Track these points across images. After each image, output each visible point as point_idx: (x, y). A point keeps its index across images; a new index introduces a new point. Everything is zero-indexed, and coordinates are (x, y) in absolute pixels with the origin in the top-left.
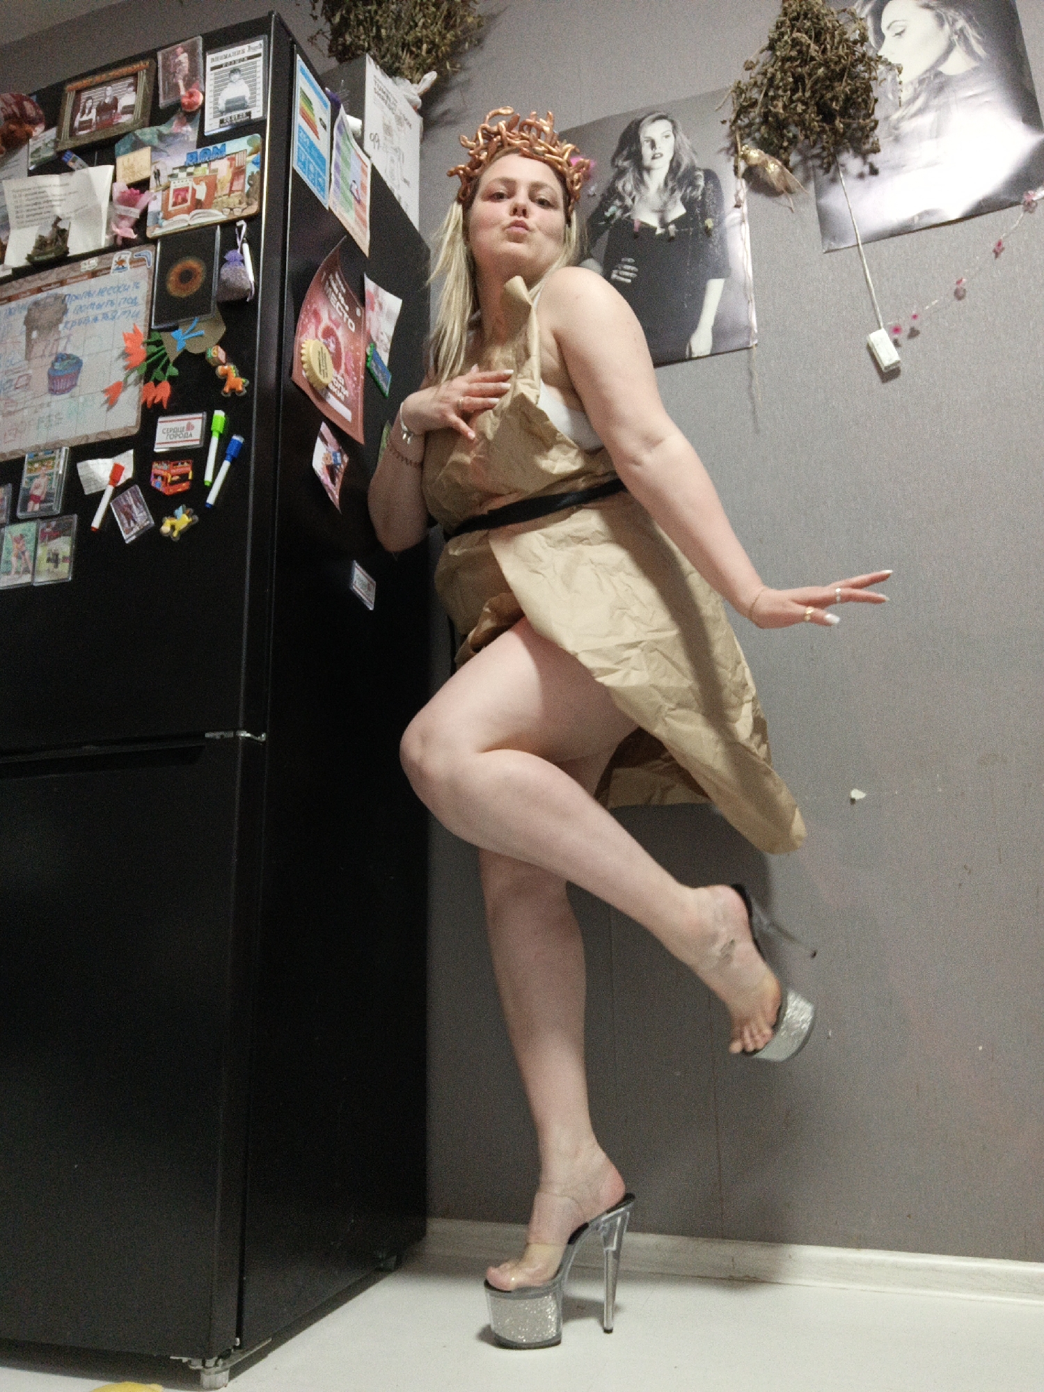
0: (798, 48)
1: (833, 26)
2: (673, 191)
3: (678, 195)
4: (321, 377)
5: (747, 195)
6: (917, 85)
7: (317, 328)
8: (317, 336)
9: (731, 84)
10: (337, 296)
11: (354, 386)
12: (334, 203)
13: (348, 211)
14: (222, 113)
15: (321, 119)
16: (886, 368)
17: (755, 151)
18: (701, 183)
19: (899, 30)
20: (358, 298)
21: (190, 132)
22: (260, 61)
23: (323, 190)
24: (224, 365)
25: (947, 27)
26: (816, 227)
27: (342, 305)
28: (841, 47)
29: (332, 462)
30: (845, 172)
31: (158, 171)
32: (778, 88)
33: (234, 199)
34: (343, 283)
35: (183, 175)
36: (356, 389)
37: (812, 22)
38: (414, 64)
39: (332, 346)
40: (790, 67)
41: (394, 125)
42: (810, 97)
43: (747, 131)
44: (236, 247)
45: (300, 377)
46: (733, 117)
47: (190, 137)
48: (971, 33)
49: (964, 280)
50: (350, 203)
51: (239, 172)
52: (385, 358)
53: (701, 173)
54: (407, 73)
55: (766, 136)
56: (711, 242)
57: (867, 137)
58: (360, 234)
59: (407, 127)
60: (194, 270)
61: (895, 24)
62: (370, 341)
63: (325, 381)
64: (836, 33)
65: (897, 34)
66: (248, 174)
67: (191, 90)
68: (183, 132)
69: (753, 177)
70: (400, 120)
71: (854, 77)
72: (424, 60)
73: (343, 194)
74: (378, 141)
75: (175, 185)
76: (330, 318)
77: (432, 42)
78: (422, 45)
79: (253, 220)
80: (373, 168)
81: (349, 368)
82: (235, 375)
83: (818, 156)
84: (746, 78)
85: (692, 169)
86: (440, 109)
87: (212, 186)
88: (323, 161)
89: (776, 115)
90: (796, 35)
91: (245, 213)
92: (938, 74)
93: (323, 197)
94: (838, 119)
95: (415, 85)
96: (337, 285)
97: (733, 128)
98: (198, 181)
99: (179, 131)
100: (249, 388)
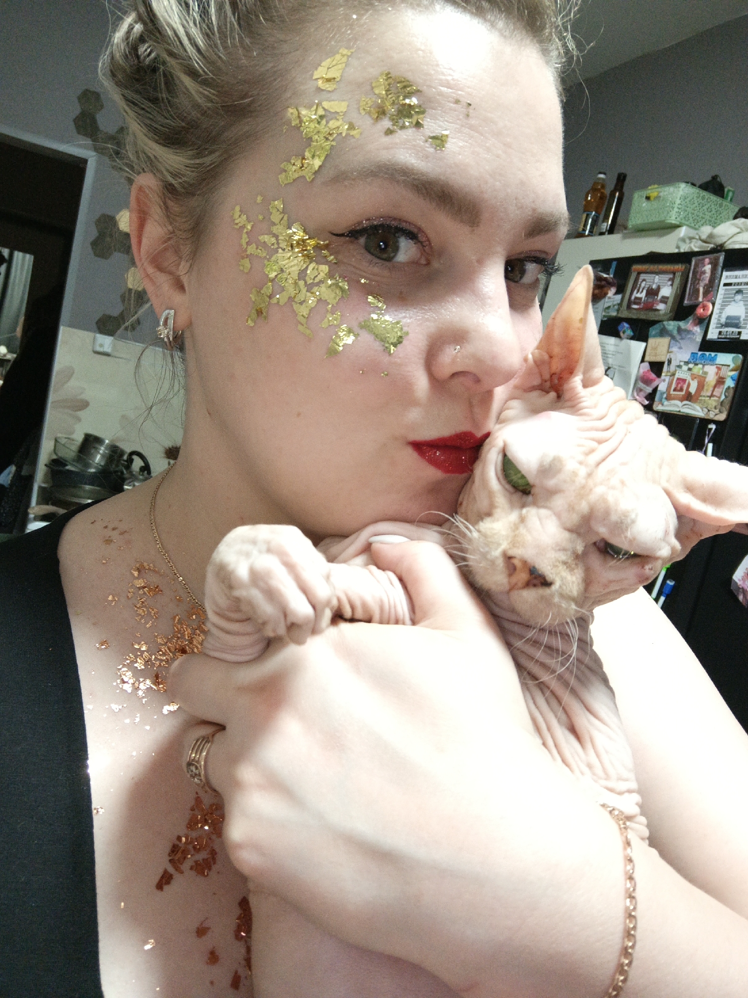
14: (722, 326)
21: (698, 330)
31: (671, 359)
33: (713, 402)
35: (685, 368)
47: (697, 337)
51: (720, 381)
66: (726, 386)
68: (693, 331)
75: (680, 374)
79: (720, 426)
87: (701, 386)
91: (716, 418)
98: (694, 377)
99: (691, 329)
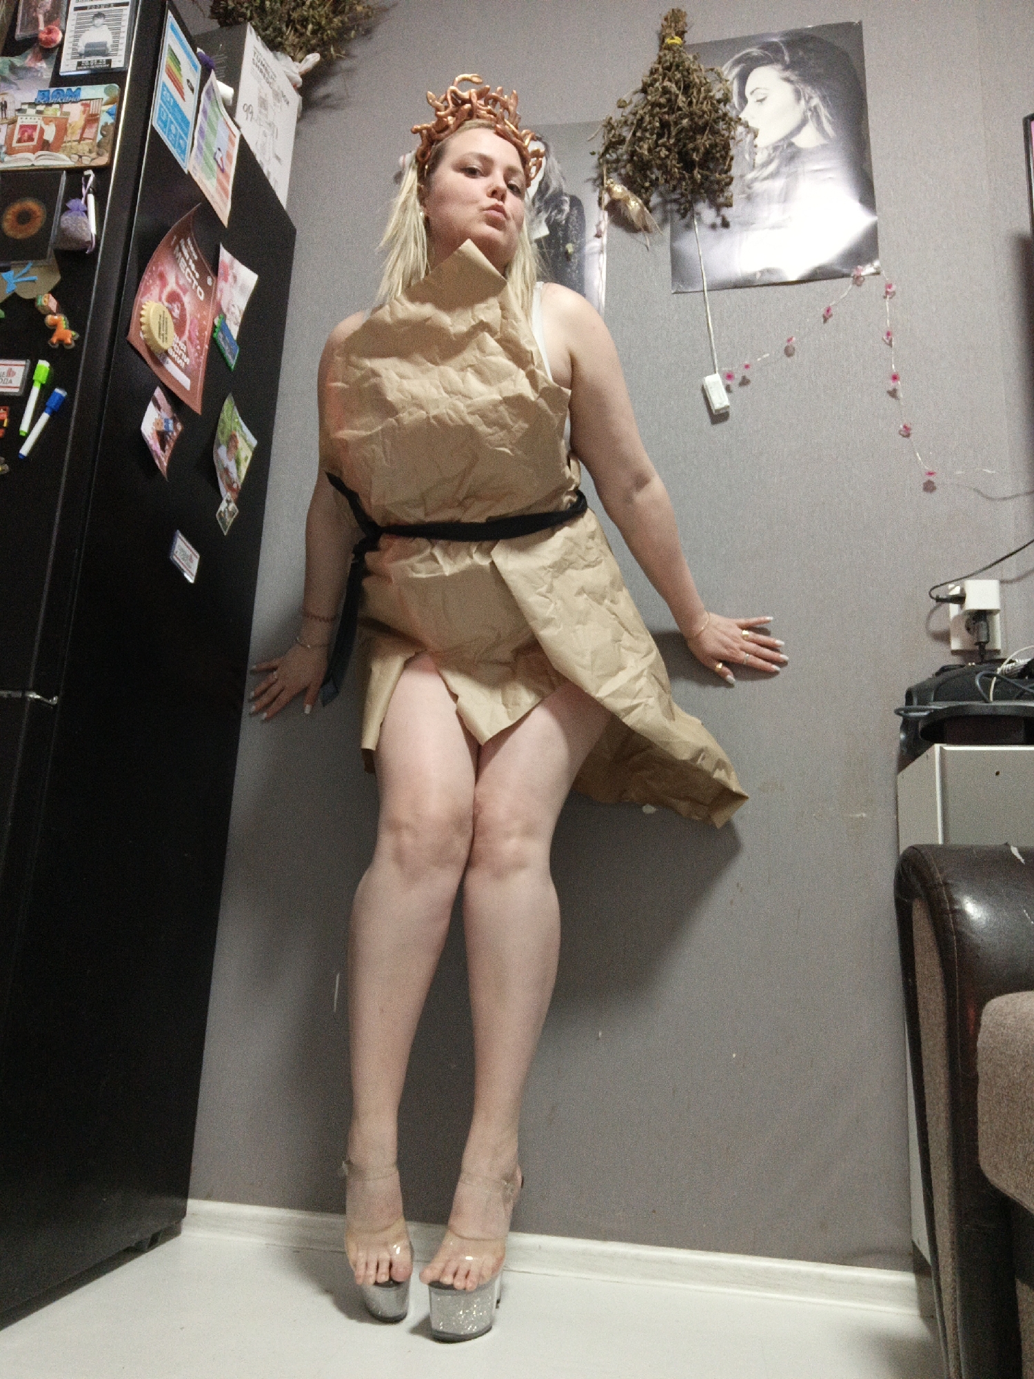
0: (667, 96)
1: (701, 82)
2: (539, 211)
3: (544, 216)
4: (160, 342)
5: (608, 228)
6: (771, 152)
7: (161, 292)
8: (160, 299)
9: (603, 118)
10: (187, 262)
11: (196, 354)
12: (194, 167)
13: (209, 178)
14: (81, 55)
15: (188, 81)
16: (716, 411)
17: (619, 186)
18: (566, 208)
19: (761, 97)
20: (210, 266)
21: (44, 69)
22: (127, 11)
23: (183, 152)
24: (54, 314)
25: (803, 102)
26: (667, 268)
27: (193, 272)
28: (705, 103)
29: (163, 428)
30: (699, 220)
31: (5, 102)
32: (645, 130)
33: (84, 147)
34: (195, 249)
35: (31, 111)
36: (199, 357)
37: (682, 74)
38: (299, 42)
39: (177, 312)
40: (658, 113)
41: (270, 99)
42: (675, 144)
43: (614, 166)
44: (80, 196)
45: (137, 337)
46: (601, 150)
47: (44, 74)
48: (824, 112)
49: (794, 339)
50: (211, 170)
51: (92, 119)
52: (234, 331)
53: (567, 199)
54: (289, 49)
55: (631, 174)
56: (570, 267)
57: (722, 191)
58: (221, 204)
59: (284, 104)
60: (34, 212)
61: (758, 90)
62: (219, 311)
63: (165, 346)
64: (703, 89)
65: (758, 101)
66: (101, 123)
67: (51, 27)
68: (36, 67)
69: (615, 210)
70: (278, 96)
71: (715, 132)
72: (309, 41)
73: (205, 159)
74: (252, 113)
75: (22, 120)
76: (177, 283)
77: (319, 24)
78: (308, 24)
79: (102, 172)
80: (242, 140)
81: (194, 336)
82: (64, 326)
83: (675, 201)
84: (617, 115)
85: (559, 194)
86: (321, 91)
87: (62, 129)
88: (188, 123)
89: (641, 156)
90: (667, 83)
91: (94, 164)
92: (791, 145)
93: (183, 160)
94: (697, 169)
95: (297, 64)
96: (188, 252)
97: (601, 160)
98: (47, 121)
99: (32, 65)
100: (79, 342)
